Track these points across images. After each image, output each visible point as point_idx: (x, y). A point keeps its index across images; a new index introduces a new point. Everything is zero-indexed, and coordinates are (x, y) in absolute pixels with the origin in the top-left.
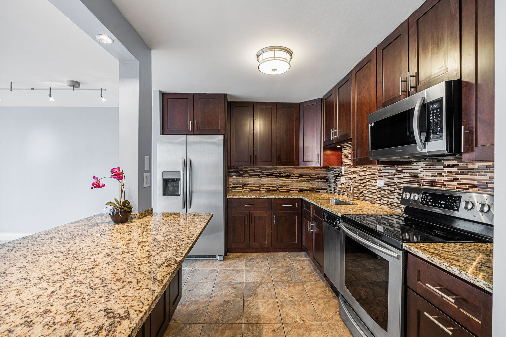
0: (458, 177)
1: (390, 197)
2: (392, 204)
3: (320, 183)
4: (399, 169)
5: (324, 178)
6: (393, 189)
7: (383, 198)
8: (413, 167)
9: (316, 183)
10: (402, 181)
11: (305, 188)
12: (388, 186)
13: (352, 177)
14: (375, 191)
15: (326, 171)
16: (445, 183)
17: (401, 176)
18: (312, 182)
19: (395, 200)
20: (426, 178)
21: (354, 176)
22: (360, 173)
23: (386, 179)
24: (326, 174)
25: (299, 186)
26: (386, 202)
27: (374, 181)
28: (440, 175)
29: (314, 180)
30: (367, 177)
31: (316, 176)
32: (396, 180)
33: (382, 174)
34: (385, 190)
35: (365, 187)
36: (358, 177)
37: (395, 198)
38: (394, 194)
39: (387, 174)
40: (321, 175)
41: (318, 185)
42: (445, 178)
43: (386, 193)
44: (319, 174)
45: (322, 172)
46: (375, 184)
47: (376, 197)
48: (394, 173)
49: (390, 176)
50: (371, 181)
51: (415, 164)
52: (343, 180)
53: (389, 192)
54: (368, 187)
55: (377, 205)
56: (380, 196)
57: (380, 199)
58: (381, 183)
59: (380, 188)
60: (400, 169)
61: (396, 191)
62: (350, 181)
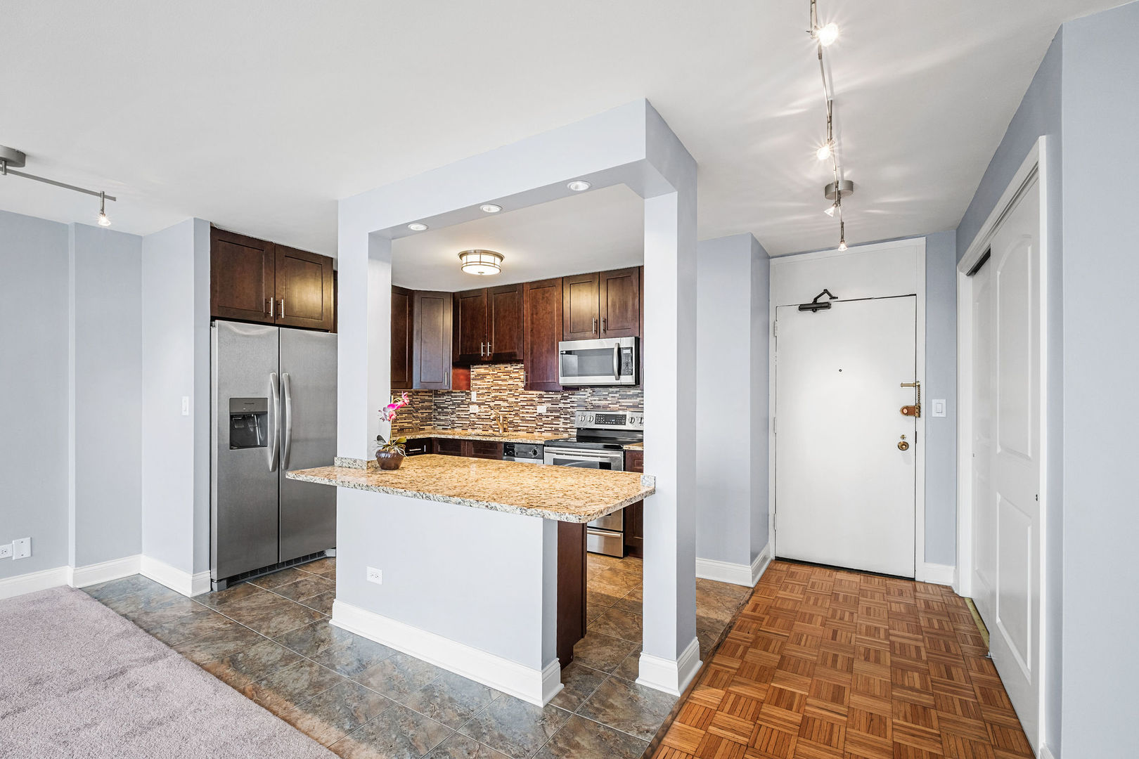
0: (620, 400)
1: (554, 423)
2: (557, 430)
3: (425, 415)
4: (564, 395)
5: (429, 408)
6: (558, 414)
7: (545, 425)
8: (581, 393)
9: (420, 415)
10: (569, 406)
11: (406, 425)
12: (551, 412)
13: (492, 404)
14: (534, 419)
15: (431, 396)
16: (610, 406)
17: (568, 401)
18: (415, 414)
19: (561, 425)
20: (593, 402)
21: (497, 402)
22: (508, 399)
23: (549, 405)
24: (431, 401)
25: (398, 421)
26: (550, 429)
27: (532, 407)
28: (606, 399)
29: (417, 410)
30: (519, 404)
31: (421, 404)
32: (561, 405)
33: (543, 399)
34: (547, 417)
35: (516, 415)
36: (506, 404)
37: (561, 423)
38: (560, 419)
39: (550, 399)
40: (426, 404)
41: (422, 418)
42: (610, 402)
43: (550, 419)
44: (423, 401)
45: (427, 398)
46: (535, 411)
47: (535, 425)
48: (559, 398)
49: (554, 402)
50: (526, 407)
51: (583, 390)
52: (474, 409)
53: (553, 417)
54: (521, 415)
55: (536, 434)
56: (542, 424)
57: (541, 427)
58: (542, 409)
59: (540, 415)
60: (567, 395)
61: (562, 416)
62: (489, 409)
